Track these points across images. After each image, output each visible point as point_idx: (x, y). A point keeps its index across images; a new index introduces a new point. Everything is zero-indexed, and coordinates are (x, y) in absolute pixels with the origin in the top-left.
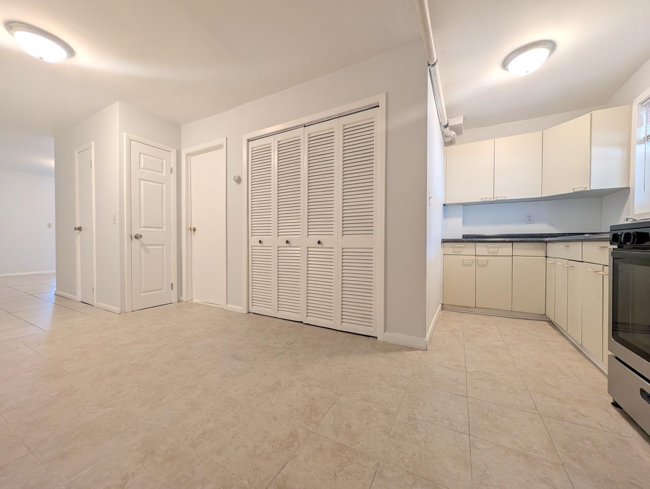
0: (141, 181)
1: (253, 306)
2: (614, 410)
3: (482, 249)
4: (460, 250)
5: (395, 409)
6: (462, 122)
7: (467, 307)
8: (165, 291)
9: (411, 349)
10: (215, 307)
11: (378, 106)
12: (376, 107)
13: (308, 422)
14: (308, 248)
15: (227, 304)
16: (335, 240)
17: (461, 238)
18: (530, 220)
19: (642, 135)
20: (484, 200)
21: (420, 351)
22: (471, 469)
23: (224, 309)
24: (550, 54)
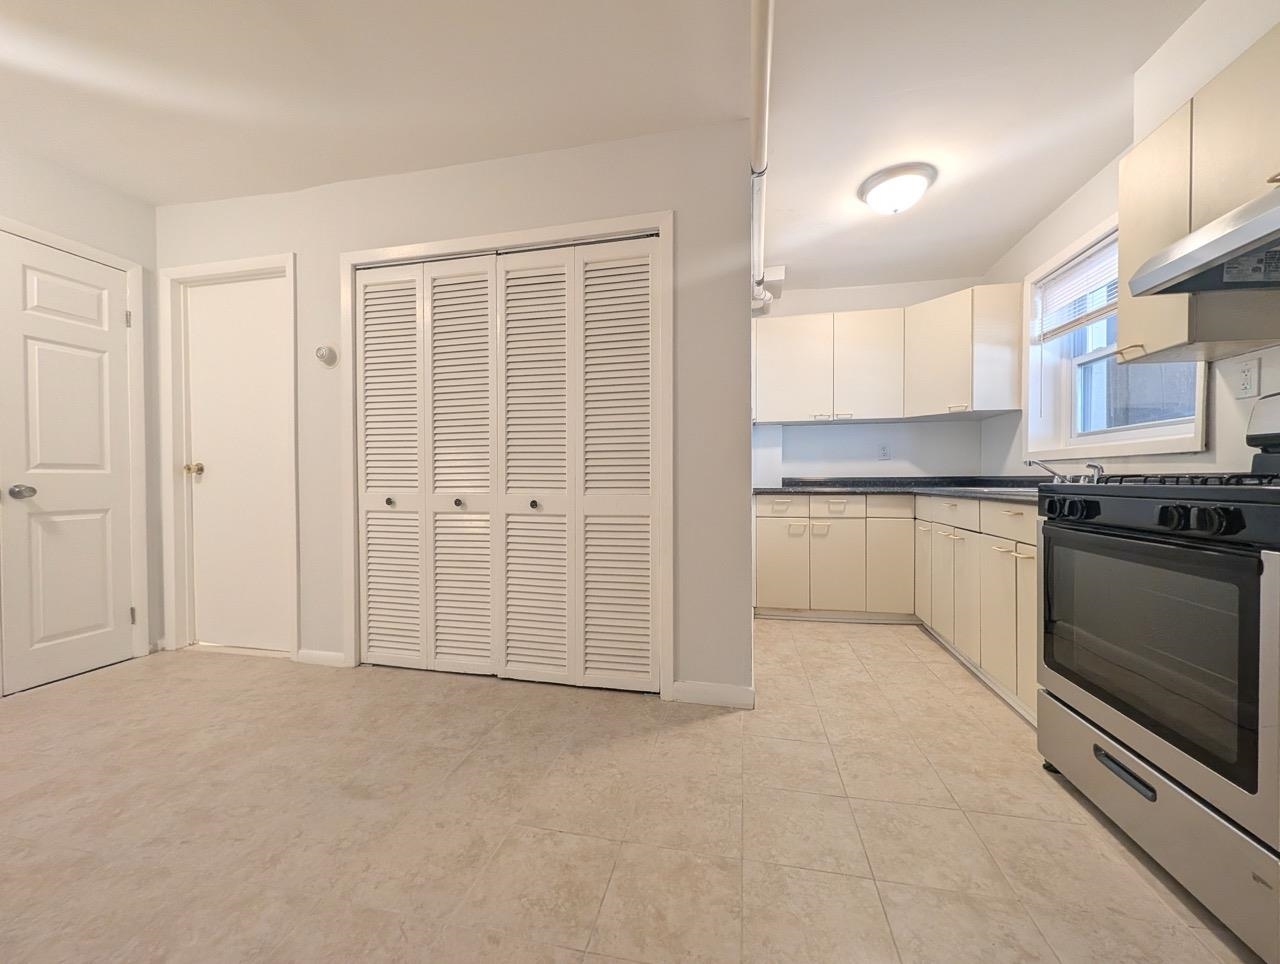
0: (29, 341)
1: (372, 649)
2: (1048, 777)
3: (819, 506)
4: (784, 507)
5: (735, 853)
6: (783, 278)
7: (796, 610)
8: (108, 629)
9: (726, 710)
10: (266, 659)
11: (657, 235)
12: (652, 235)
13: (573, 930)
14: (508, 515)
15: (299, 648)
16: (568, 501)
17: (779, 486)
18: (885, 455)
19: (1037, 332)
20: (819, 418)
21: (742, 713)
22: (898, 953)
23: (292, 662)
24: (929, 187)
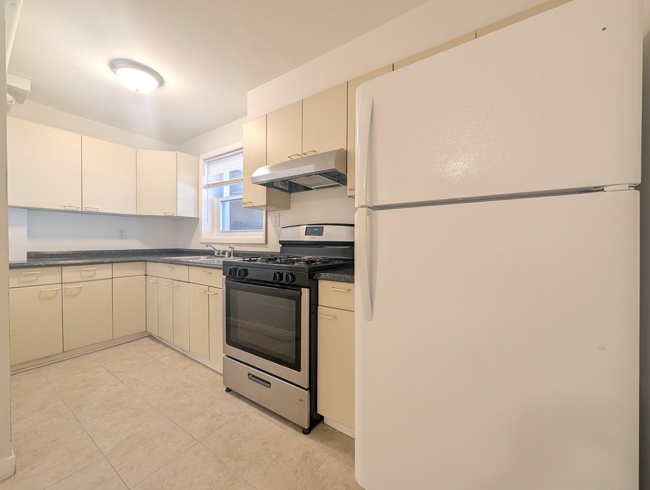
6: (28, 89)
7: (49, 356)
17: (24, 259)
18: (122, 235)
19: (205, 183)
20: (66, 208)
24: (159, 87)
